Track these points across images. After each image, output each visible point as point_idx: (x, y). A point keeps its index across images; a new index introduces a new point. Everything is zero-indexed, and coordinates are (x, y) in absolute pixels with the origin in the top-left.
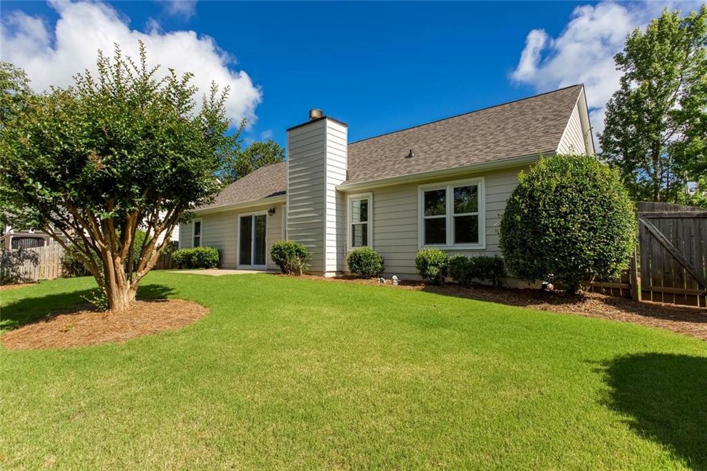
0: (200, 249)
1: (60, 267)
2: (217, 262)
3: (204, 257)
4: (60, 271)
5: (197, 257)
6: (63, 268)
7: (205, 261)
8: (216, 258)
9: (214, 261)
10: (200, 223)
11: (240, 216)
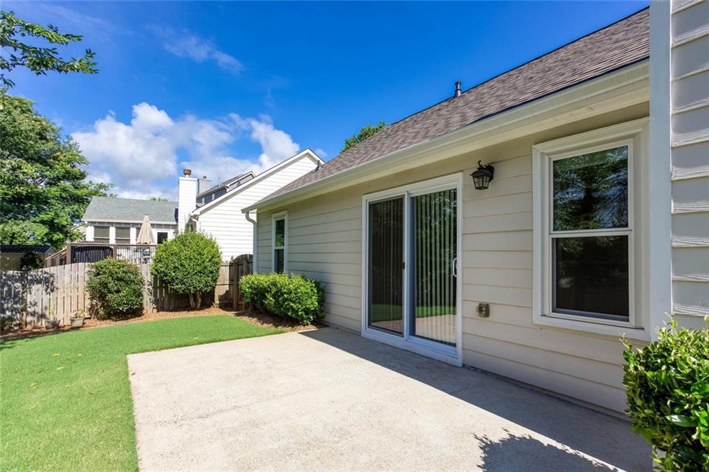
0: (282, 279)
1: (88, 295)
2: (314, 312)
3: (286, 300)
4: (88, 302)
5: (274, 296)
6: (92, 299)
7: (288, 310)
8: (313, 303)
9: (307, 311)
10: (283, 221)
11: (366, 200)
